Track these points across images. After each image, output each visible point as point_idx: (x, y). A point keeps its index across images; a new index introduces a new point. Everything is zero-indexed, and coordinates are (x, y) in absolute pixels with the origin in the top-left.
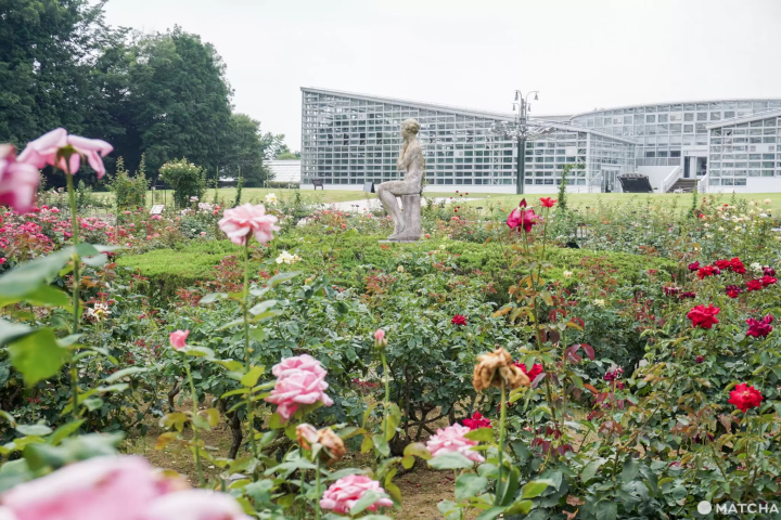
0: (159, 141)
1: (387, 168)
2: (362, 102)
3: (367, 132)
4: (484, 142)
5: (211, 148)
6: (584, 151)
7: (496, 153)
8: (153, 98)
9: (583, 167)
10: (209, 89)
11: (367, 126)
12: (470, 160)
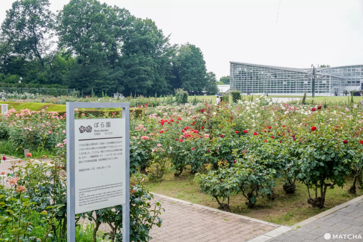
0: (186, 80)
1: (260, 88)
2: (251, 66)
3: (253, 76)
4: (294, 79)
5: (202, 82)
6: (329, 82)
7: (298, 83)
8: (185, 66)
9: (328, 87)
10: (201, 63)
11: (253, 74)
12: (289, 85)
